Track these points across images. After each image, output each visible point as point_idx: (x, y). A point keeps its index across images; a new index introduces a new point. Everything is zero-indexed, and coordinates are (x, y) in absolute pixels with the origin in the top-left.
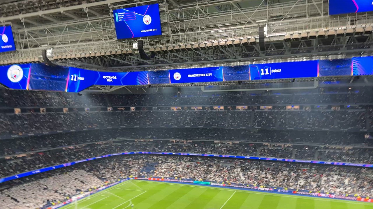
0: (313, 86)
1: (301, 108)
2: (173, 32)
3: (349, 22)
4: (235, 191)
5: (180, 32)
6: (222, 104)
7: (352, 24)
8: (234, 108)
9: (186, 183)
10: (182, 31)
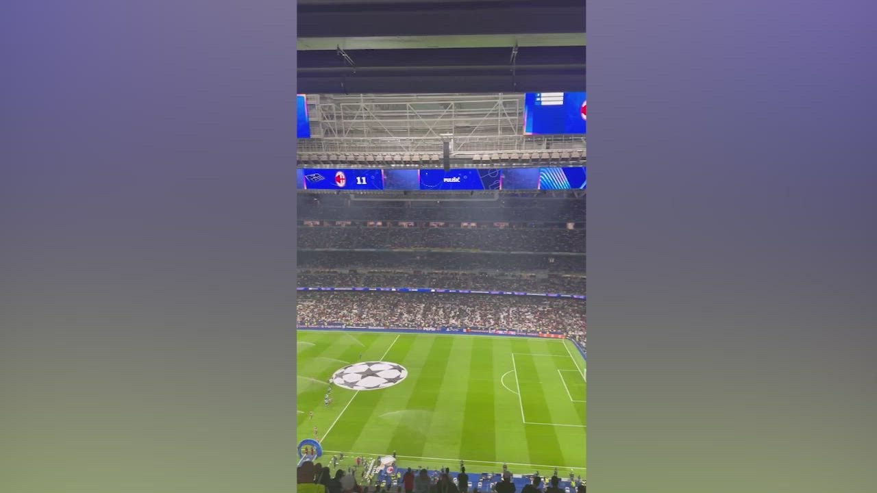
0: (493, 198)
1: (478, 225)
2: (326, 134)
3: (544, 145)
4: (399, 335)
5: (336, 135)
6: (379, 219)
7: (548, 148)
8: (396, 224)
9: (332, 329)
10: (340, 132)
